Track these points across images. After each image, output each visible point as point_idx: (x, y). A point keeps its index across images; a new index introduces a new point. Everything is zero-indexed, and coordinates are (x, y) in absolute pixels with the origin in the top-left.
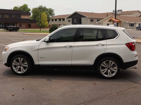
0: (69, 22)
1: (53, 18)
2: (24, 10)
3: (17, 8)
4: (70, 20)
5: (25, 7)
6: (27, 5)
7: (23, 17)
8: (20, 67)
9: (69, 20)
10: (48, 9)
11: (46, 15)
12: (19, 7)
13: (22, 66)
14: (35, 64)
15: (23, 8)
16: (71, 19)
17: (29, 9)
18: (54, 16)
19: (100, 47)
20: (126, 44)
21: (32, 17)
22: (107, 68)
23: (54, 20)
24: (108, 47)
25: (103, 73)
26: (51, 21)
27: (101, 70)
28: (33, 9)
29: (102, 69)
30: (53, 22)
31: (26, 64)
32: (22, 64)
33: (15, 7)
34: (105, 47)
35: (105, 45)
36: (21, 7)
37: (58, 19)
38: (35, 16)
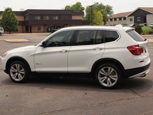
0: (130, 21)
1: (111, 17)
2: (77, 9)
3: (69, 7)
4: (132, 19)
5: (78, 5)
6: (80, 3)
7: (74, 18)
8: (18, 74)
9: (130, 19)
10: (105, 6)
11: (101, 14)
12: (71, 6)
13: (20, 73)
14: (32, 71)
15: (76, 7)
16: (133, 17)
17: (83, 7)
18: (112, 14)
19: (98, 52)
20: (127, 47)
21: (86, 17)
22: (106, 76)
23: (113, 20)
24: (106, 51)
25: (101, 82)
26: (109, 20)
27: (99, 78)
28: (87, 7)
29: (101, 77)
30: (111, 22)
31: (23, 71)
32: (19, 71)
33: (67, 7)
34: (102, 51)
35: (104, 49)
36: (74, 6)
37: (118, 18)
38: (89, 16)
